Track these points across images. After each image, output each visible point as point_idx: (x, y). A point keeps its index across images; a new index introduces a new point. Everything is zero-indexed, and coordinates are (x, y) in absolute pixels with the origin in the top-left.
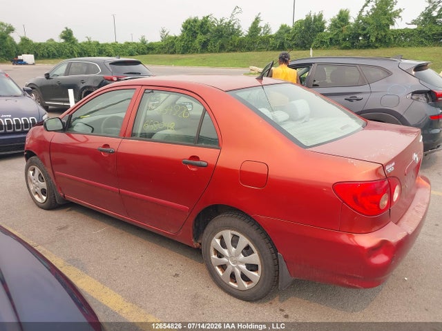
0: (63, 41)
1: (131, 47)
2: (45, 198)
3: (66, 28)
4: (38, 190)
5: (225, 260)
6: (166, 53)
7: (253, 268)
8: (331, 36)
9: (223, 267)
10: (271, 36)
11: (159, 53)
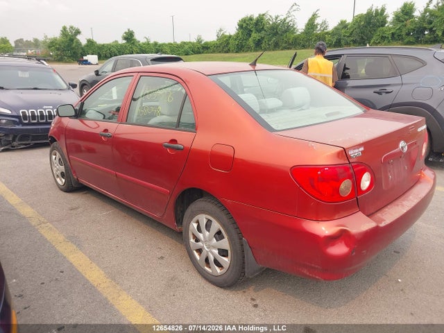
0: (124, 41)
1: (186, 47)
2: (64, 180)
3: (129, 30)
4: (59, 172)
5: (200, 244)
6: (220, 52)
7: (225, 254)
8: (393, 31)
9: (200, 251)
10: (327, 33)
11: (214, 52)
